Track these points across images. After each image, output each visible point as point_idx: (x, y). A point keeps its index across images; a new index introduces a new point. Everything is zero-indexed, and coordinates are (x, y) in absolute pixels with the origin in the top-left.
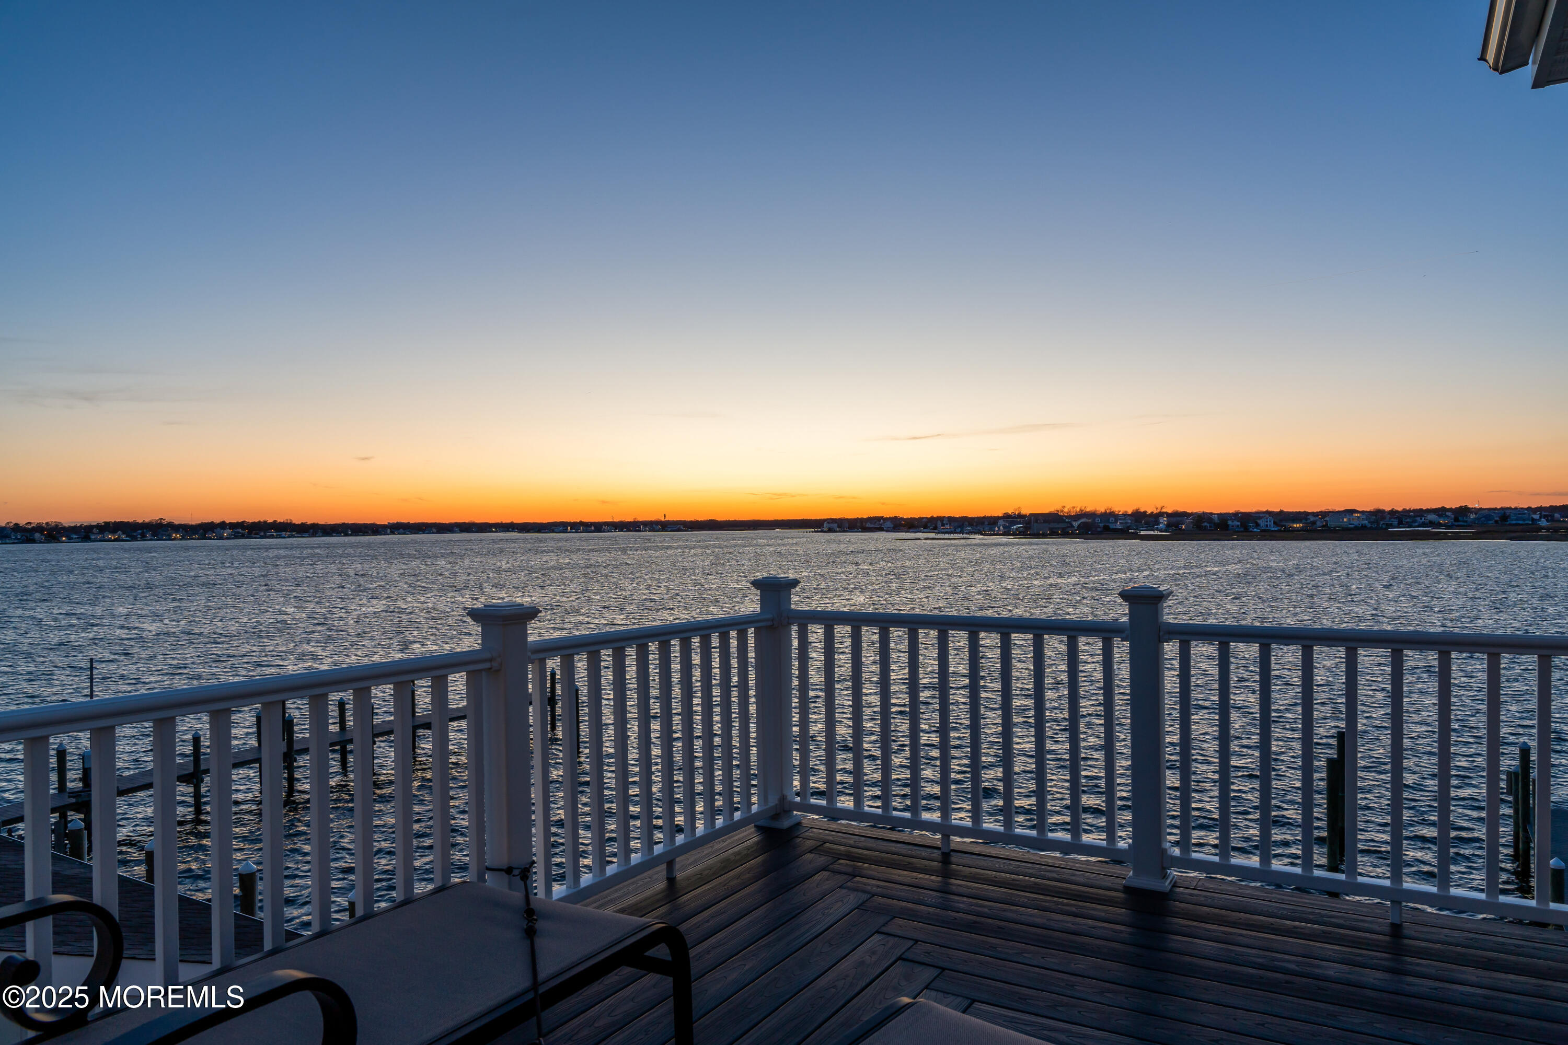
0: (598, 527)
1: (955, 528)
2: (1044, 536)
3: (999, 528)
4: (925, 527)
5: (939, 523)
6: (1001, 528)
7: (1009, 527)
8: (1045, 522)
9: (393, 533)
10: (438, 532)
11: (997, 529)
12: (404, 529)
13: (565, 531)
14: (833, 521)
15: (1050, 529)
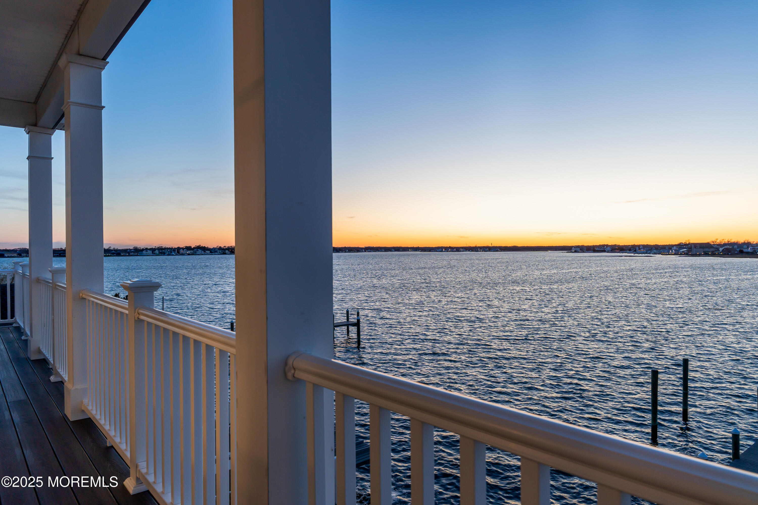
0: (458, 249)
1: (647, 251)
2: (700, 255)
3: (672, 251)
4: (630, 250)
5: (637, 248)
6: (674, 251)
7: (678, 251)
8: (700, 248)
9: (365, 251)
10: (385, 251)
11: (671, 251)
12: (370, 250)
13: (442, 251)
14: (578, 247)
15: (704, 252)
